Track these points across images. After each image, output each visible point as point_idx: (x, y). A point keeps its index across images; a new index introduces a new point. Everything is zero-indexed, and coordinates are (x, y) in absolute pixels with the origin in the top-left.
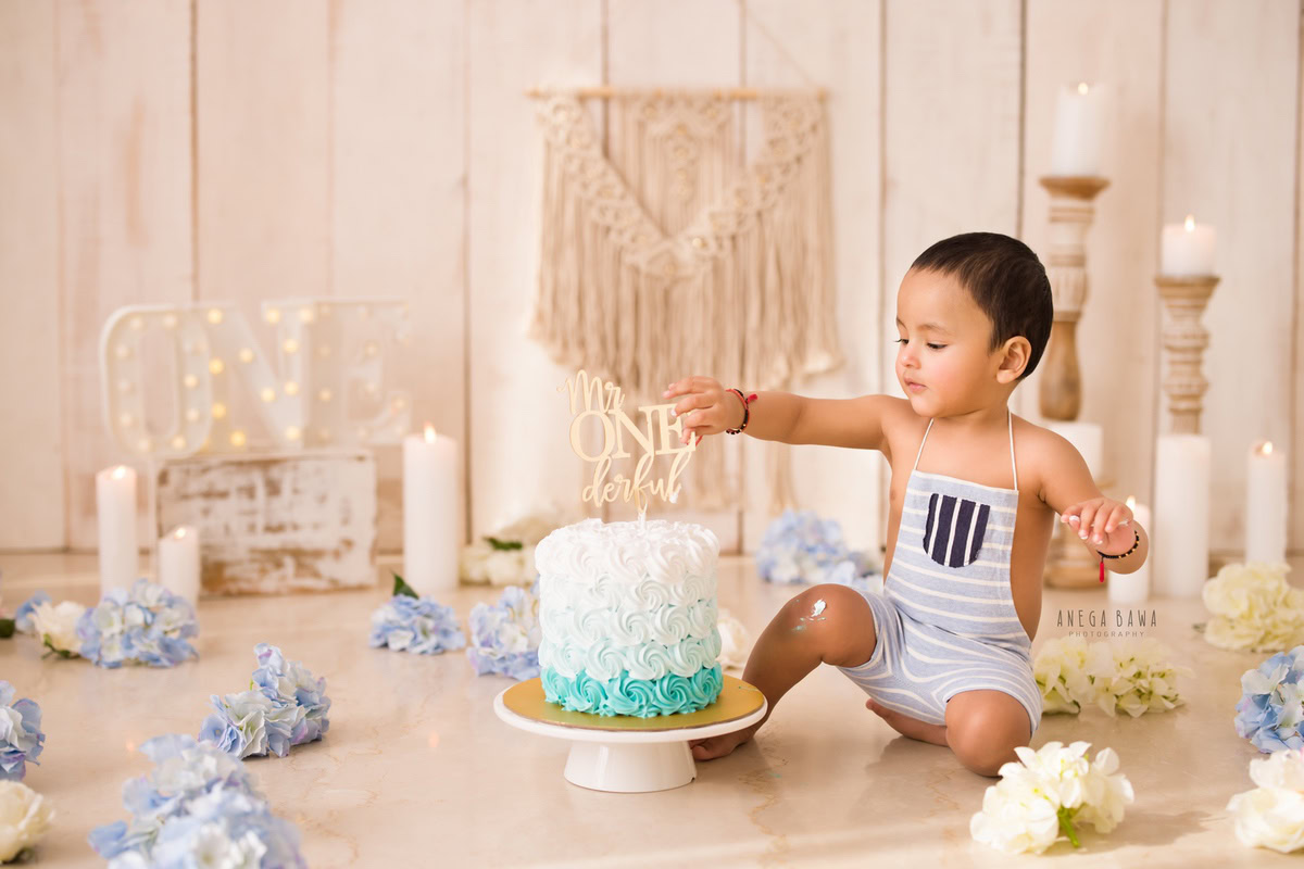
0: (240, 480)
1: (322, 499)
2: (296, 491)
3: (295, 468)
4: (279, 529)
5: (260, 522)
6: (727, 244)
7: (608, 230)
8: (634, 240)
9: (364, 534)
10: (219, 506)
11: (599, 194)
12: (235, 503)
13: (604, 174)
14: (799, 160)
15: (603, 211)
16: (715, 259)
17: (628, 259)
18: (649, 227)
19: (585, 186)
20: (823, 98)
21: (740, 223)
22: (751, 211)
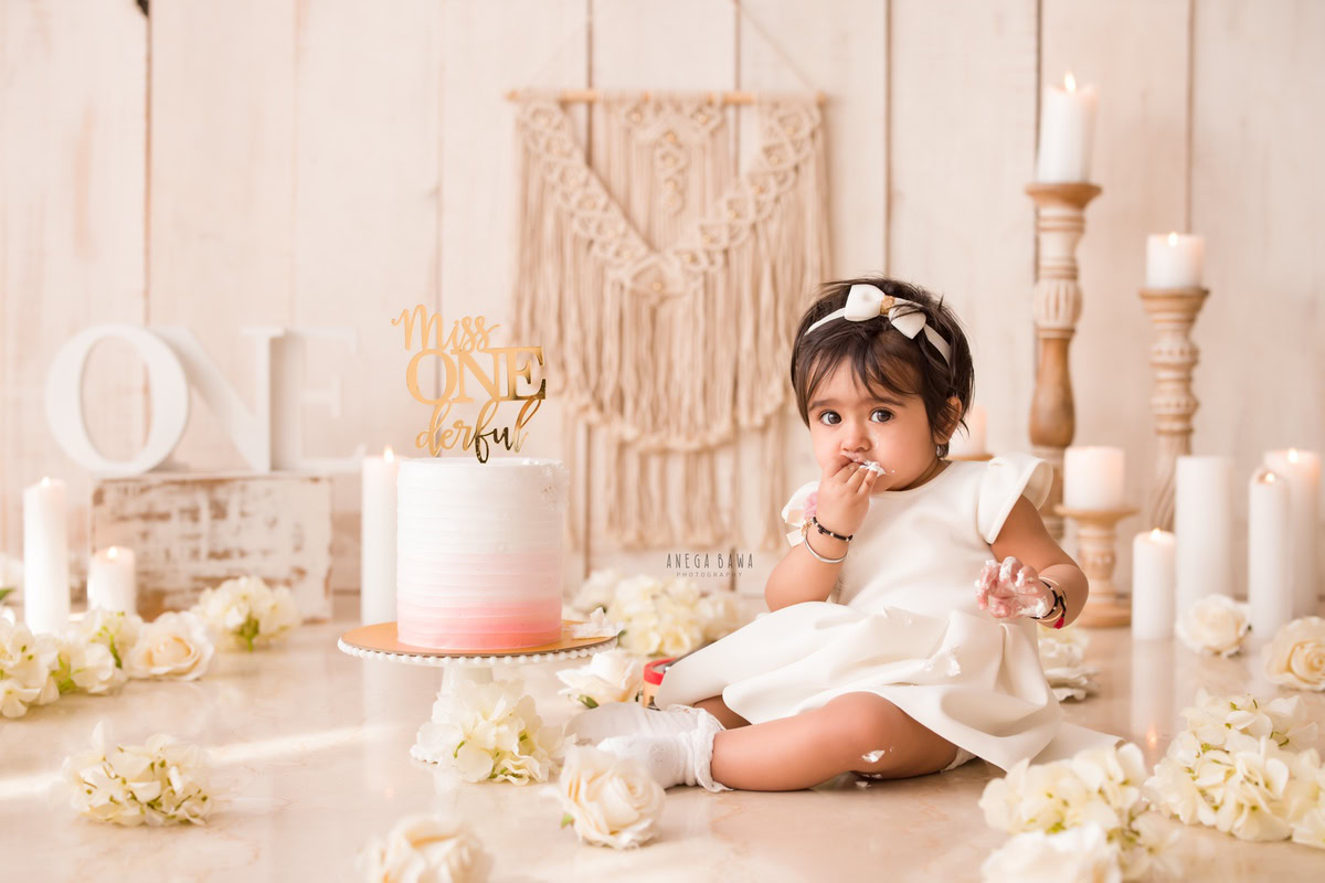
0: (183, 501)
1: (273, 523)
2: (243, 514)
3: (243, 489)
4: (226, 555)
5: (204, 547)
6: (719, 259)
7: (591, 243)
8: (618, 254)
9: (318, 562)
10: (160, 528)
11: (580, 204)
12: (176, 527)
13: (586, 184)
14: (796, 168)
15: (584, 224)
16: (705, 274)
17: (611, 275)
18: (635, 241)
19: (566, 196)
20: (824, 105)
21: (733, 237)
22: (745, 223)
